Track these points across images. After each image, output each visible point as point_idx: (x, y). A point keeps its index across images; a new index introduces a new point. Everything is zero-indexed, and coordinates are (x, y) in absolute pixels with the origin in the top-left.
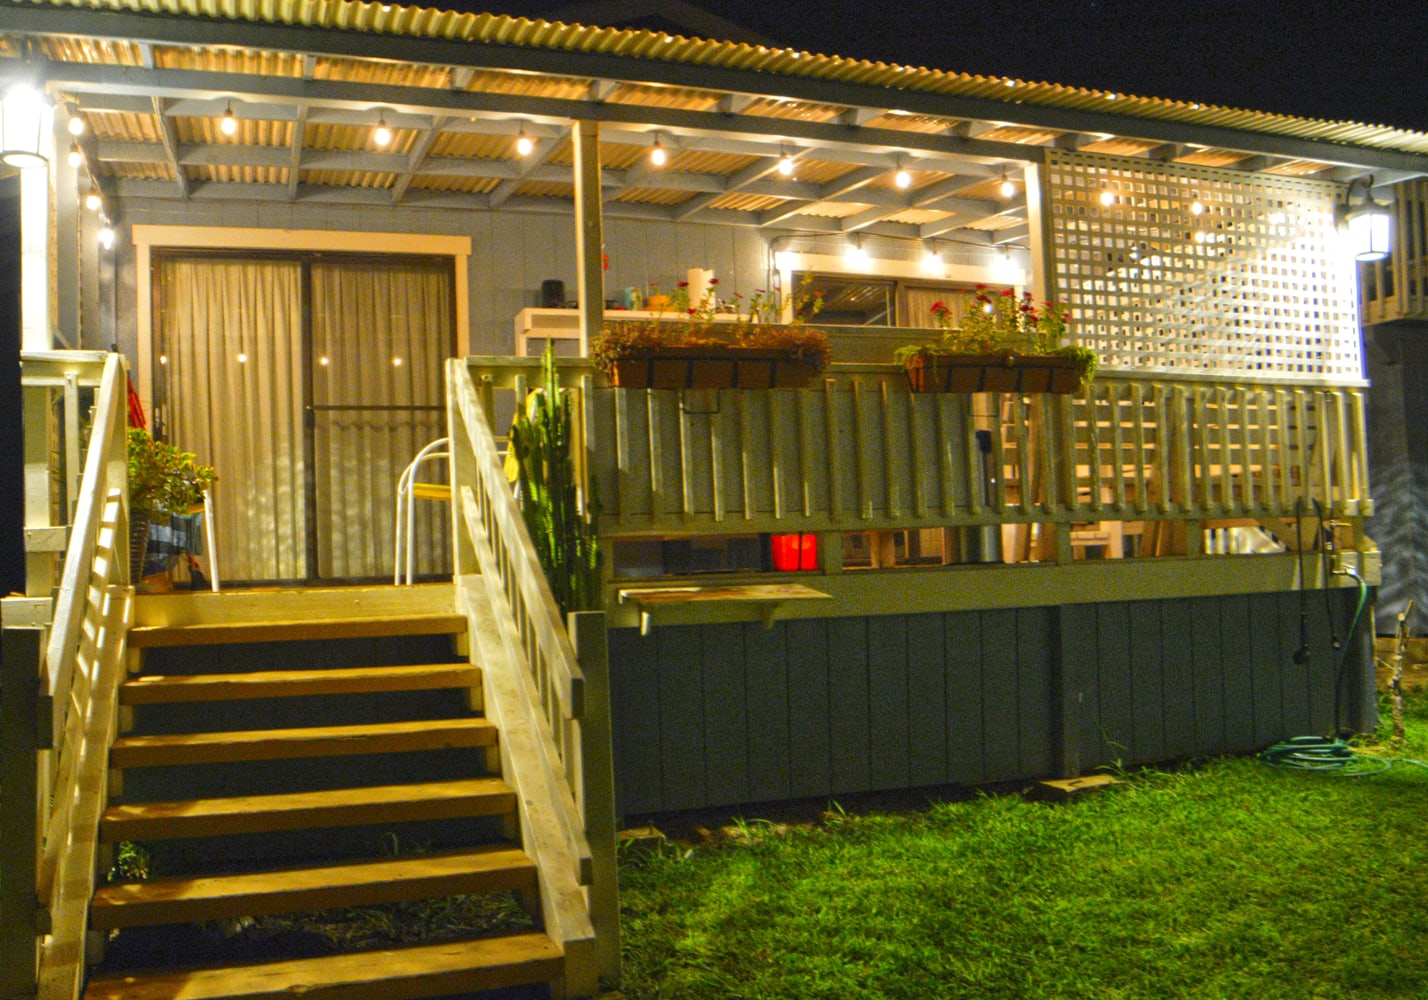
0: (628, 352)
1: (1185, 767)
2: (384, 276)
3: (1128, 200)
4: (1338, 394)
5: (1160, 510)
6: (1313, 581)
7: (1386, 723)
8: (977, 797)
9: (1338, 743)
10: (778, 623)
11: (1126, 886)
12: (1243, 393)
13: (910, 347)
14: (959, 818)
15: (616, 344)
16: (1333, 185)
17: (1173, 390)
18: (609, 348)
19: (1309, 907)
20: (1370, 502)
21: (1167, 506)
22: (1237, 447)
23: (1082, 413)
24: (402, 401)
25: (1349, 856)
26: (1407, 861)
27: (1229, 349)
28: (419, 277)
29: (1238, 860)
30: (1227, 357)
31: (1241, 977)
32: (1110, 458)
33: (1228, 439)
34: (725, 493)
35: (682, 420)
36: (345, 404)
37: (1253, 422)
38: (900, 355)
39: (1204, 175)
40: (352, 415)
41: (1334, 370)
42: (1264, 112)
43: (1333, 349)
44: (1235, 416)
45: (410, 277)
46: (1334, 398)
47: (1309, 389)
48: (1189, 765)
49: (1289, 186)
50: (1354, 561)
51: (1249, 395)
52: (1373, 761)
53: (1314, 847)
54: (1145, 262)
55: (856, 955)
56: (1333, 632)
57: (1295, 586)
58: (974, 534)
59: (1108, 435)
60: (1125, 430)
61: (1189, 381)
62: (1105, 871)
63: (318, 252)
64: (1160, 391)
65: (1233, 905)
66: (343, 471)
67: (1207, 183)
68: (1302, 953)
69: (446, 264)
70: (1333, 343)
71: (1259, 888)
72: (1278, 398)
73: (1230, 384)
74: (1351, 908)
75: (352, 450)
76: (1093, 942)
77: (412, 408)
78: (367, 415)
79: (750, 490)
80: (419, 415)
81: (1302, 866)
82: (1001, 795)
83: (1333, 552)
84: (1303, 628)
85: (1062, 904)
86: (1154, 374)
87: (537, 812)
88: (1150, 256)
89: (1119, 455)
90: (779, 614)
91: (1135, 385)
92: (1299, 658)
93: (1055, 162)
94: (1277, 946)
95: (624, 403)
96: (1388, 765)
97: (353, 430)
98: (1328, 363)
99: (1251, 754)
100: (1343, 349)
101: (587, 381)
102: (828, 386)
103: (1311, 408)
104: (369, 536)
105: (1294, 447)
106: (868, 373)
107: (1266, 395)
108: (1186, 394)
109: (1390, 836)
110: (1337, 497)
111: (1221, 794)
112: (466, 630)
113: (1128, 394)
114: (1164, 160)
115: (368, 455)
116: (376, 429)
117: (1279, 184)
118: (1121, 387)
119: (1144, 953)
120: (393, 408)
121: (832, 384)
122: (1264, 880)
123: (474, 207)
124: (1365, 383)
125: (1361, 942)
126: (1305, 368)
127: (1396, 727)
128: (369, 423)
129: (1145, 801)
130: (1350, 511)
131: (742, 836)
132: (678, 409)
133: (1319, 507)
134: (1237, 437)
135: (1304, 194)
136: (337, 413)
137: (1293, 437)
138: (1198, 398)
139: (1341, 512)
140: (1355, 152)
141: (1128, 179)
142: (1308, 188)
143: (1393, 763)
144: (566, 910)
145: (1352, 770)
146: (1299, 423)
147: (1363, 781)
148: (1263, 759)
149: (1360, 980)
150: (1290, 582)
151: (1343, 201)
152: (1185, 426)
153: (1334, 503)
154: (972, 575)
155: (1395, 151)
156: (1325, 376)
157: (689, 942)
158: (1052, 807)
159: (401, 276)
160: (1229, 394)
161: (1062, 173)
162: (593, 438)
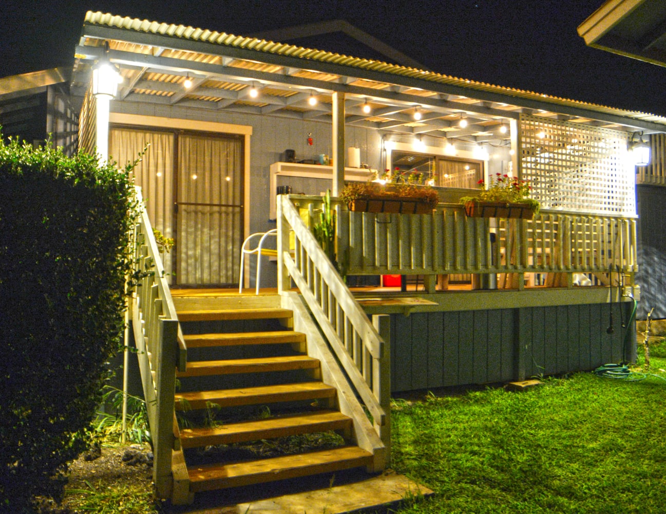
0: (360, 197)
1: (565, 377)
2: (210, 142)
3: (550, 137)
4: (627, 221)
5: (559, 268)
6: (615, 299)
7: (641, 359)
8: (487, 389)
9: (624, 367)
10: (412, 314)
11: (563, 426)
12: (592, 220)
13: (467, 197)
14: (482, 398)
15: (356, 193)
16: (627, 133)
17: (565, 218)
18: (352, 195)
19: (633, 432)
20: (637, 266)
21: (562, 267)
22: (588, 241)
23: (530, 226)
24: (216, 202)
25: (642, 413)
26: (662, 414)
27: (587, 200)
28: (226, 143)
29: (601, 415)
30: (586, 204)
31: (615, 459)
32: (541, 245)
33: (585, 238)
34: (392, 258)
35: (376, 225)
36: (189, 202)
37: (595, 231)
38: (463, 200)
39: (579, 127)
40: (193, 207)
41: (625, 210)
42: (608, 106)
43: (625, 202)
44: (588, 229)
45: (221, 143)
46: (625, 222)
47: (616, 218)
48: (566, 376)
49: (610, 133)
50: (630, 291)
51: (594, 221)
52: (639, 374)
53: (628, 410)
54: (542, 155)
55: (474, 453)
56: (622, 320)
57: (608, 301)
58: (486, 277)
59: (541, 235)
60: (547, 233)
61: (571, 214)
62: (552, 420)
63: (182, 129)
64: (561, 218)
65: (605, 432)
66: (187, 232)
67: (580, 131)
68: (635, 449)
69: (241, 138)
70: (625, 199)
71: (612, 426)
72: (604, 222)
73: (586, 216)
74: (648, 433)
75: (192, 223)
76: (559, 447)
77: (220, 205)
78: (200, 208)
79: (402, 256)
80: (223, 209)
81: (625, 417)
82: (496, 388)
83: (623, 286)
84: (611, 319)
85: (542, 433)
86: (558, 211)
87: (348, 396)
88: (545, 152)
89: (545, 244)
90: (412, 310)
91: (551, 215)
92: (609, 331)
93: (523, 120)
94: (625, 447)
95: (353, 217)
96: (645, 377)
97: (193, 214)
98: (623, 207)
99: (590, 371)
100: (629, 202)
101: (338, 208)
102: (434, 213)
103: (616, 226)
104: (198, 265)
105: (610, 242)
106: (449, 207)
107: (600, 221)
108: (570, 220)
109: (654, 405)
110: (625, 264)
111: (584, 388)
112: (292, 316)
113: (548, 219)
114: (564, 120)
115: (199, 226)
116: (203, 214)
117: (607, 132)
118: (545, 216)
119: (580, 450)
120: (211, 205)
121: (435, 212)
122: (613, 423)
123: (254, 113)
124: (637, 216)
125: (654, 446)
126: (615, 210)
127: (646, 360)
128: (200, 211)
129: (554, 391)
130: (630, 270)
131: (394, 406)
132: (374, 220)
133: (618, 268)
134: (589, 237)
135: (616, 136)
136: (186, 206)
137: (609, 238)
138: (575, 221)
139: (626, 270)
140: (638, 122)
141: (551, 128)
142: (617, 134)
143: (647, 375)
144: (370, 436)
145: (632, 378)
146: (612, 233)
147: (636, 383)
148: (595, 373)
149: (658, 459)
150: (606, 299)
151: (631, 140)
152: (569, 233)
153: (624, 266)
154: (485, 295)
155: (653, 122)
156: (622, 213)
157: (407, 450)
158: (518, 394)
159: (217, 142)
160: (586, 219)
161: (526, 124)
162: (340, 233)
